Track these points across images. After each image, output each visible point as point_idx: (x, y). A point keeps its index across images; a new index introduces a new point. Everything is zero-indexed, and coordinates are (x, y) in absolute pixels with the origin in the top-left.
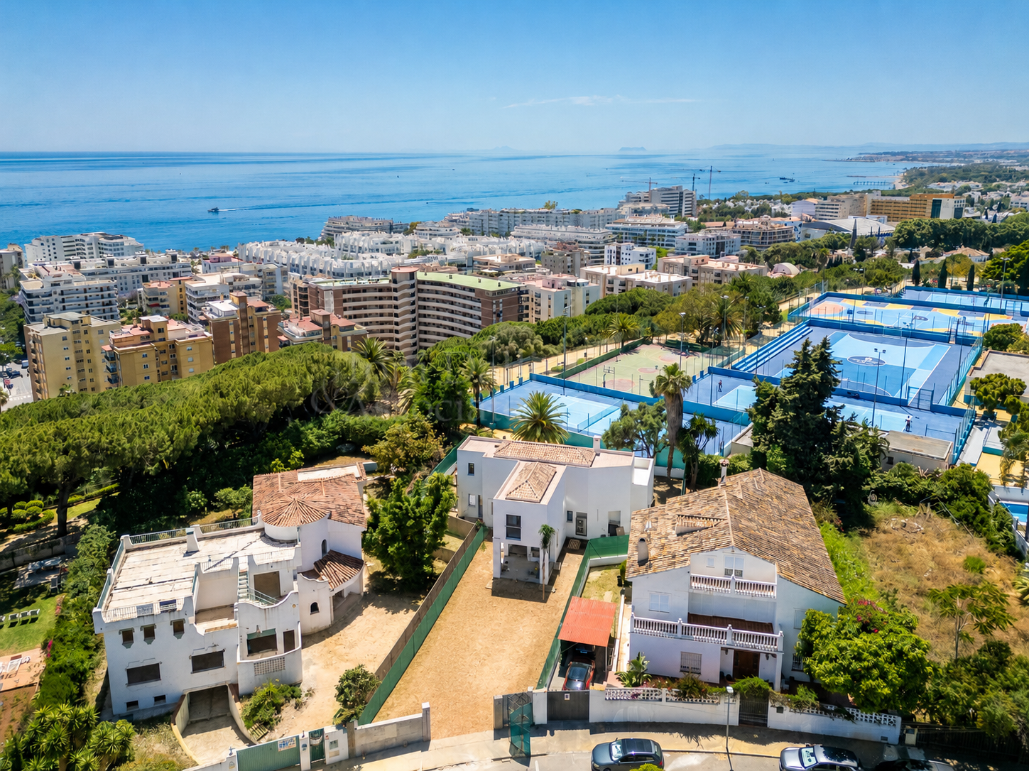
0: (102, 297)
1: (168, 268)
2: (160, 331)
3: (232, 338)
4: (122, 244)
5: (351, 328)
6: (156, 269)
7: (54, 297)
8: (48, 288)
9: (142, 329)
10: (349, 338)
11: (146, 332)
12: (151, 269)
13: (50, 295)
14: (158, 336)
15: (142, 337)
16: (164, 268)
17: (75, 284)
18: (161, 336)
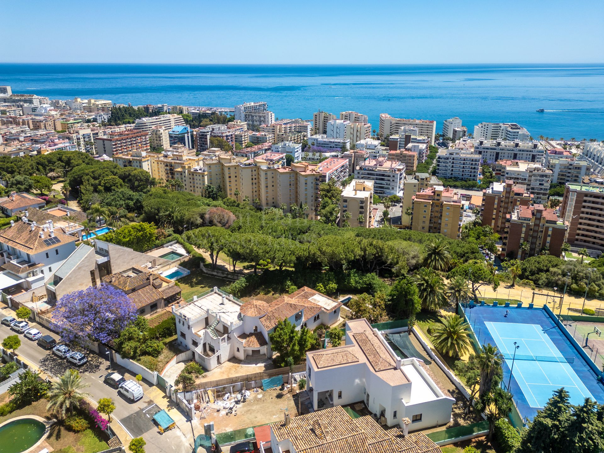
0: (472, 164)
1: (530, 151)
2: (438, 195)
3: (496, 206)
4: (518, 133)
5: (555, 222)
6: (523, 151)
7: (450, 160)
8: (448, 156)
9: (432, 192)
10: (551, 229)
11: (433, 194)
12: (520, 151)
13: (448, 159)
14: (436, 197)
15: (429, 196)
16: (527, 151)
17: (461, 155)
18: (438, 198)
